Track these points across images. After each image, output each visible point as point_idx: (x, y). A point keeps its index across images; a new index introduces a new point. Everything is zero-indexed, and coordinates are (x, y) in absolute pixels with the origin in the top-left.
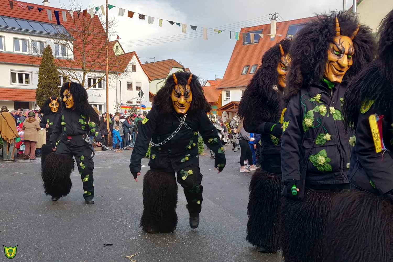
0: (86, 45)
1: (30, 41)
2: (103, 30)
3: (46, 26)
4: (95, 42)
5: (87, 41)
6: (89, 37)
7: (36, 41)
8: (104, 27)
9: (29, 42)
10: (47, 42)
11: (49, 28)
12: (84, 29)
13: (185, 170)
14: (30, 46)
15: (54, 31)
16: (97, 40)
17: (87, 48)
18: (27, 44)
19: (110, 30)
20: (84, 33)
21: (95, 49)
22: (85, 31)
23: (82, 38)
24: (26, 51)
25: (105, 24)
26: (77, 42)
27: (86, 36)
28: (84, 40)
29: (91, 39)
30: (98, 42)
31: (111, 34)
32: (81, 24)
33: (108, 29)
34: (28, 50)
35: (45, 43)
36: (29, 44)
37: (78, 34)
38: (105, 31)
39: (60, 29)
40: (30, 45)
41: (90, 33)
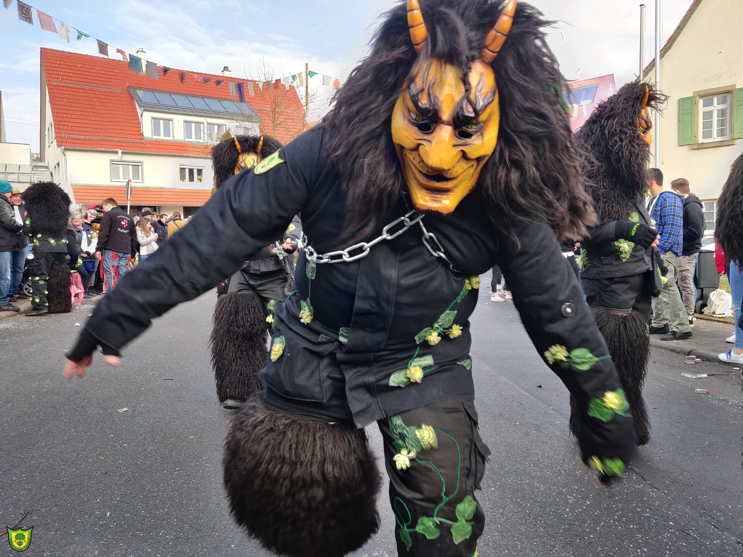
0: (277, 128)
1: (206, 124)
2: (302, 106)
3: (225, 103)
4: (289, 124)
5: (278, 123)
6: (280, 117)
7: (214, 124)
8: (303, 102)
9: (204, 126)
10: (228, 125)
11: (230, 106)
12: (274, 107)
13: (408, 423)
14: (206, 131)
15: (237, 110)
16: (291, 121)
17: (278, 132)
18: (202, 129)
19: (311, 105)
20: (274, 112)
21: (290, 133)
22: (275, 108)
23: (271, 119)
24: (200, 138)
25: (305, 98)
26: (265, 124)
27: (276, 116)
28: (274, 122)
29: (283, 120)
30: (293, 124)
31: (313, 111)
32: (270, 100)
33: (309, 105)
34: (202, 137)
35: (224, 127)
36: (204, 128)
37: (267, 113)
38: (305, 108)
39: (244, 106)
40: (206, 129)
41: (283, 112)
